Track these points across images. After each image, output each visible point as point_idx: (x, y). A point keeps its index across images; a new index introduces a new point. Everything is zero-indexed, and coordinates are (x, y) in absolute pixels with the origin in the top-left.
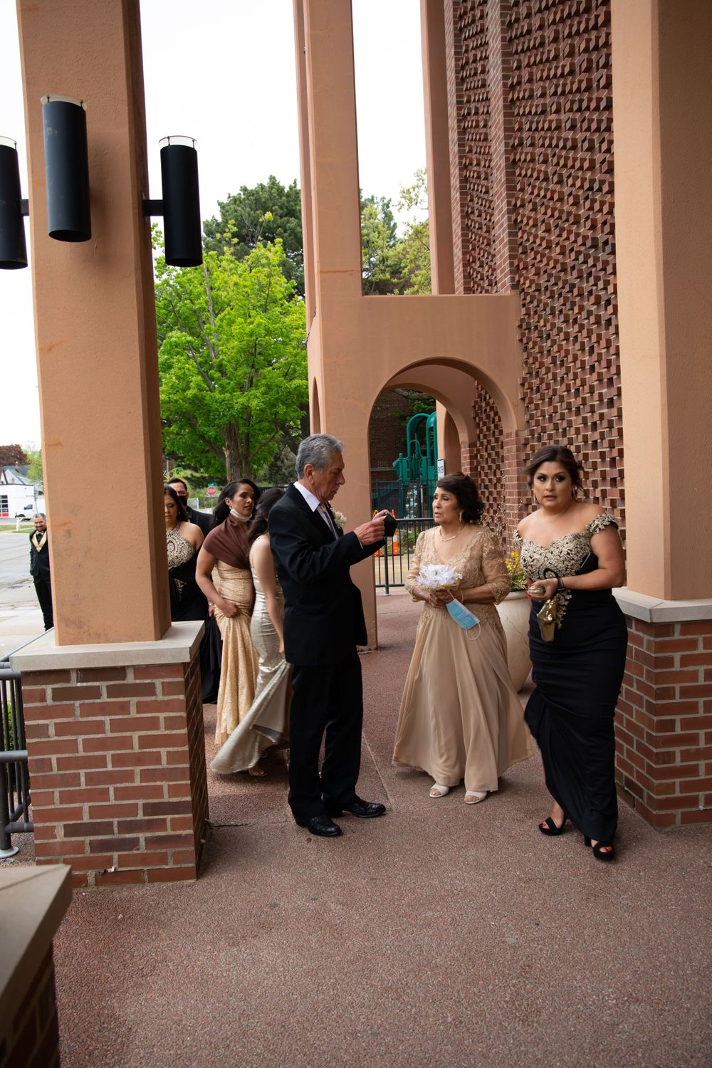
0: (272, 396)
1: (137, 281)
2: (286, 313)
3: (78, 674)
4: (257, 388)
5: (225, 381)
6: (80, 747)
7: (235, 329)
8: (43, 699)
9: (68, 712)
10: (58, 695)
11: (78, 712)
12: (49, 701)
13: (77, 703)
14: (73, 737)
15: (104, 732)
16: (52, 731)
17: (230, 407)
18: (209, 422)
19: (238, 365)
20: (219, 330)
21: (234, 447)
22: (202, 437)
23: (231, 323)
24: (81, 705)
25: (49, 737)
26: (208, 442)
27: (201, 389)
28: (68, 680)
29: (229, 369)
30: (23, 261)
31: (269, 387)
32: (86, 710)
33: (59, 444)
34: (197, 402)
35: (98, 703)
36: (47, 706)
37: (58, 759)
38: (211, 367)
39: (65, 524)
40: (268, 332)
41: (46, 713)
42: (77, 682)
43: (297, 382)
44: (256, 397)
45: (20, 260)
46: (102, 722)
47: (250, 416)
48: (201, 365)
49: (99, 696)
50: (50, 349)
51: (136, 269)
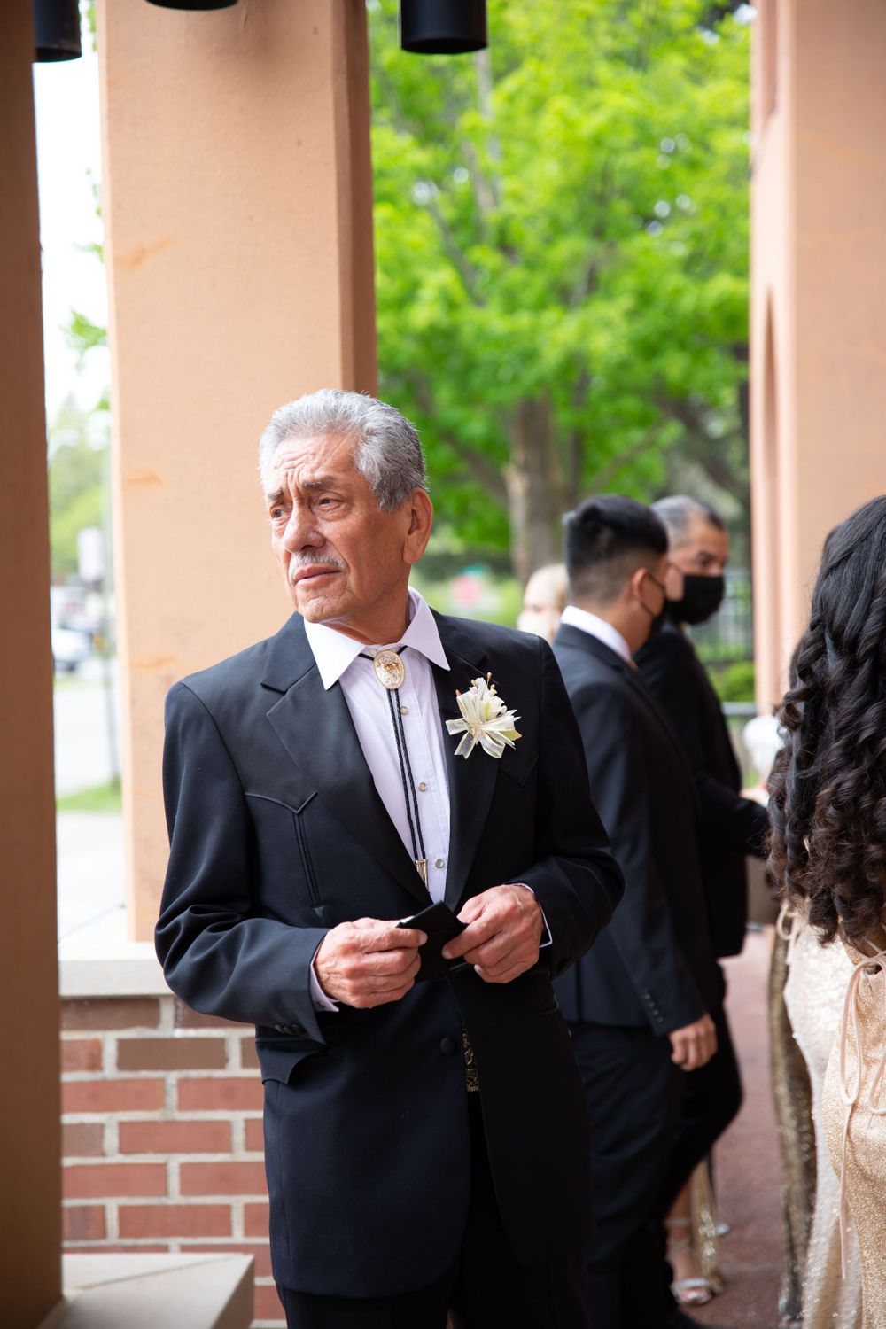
0: (653, 321)
1: (337, 101)
2: (699, 72)
3: (177, 1007)
4: (609, 296)
5: (516, 275)
6: (174, 1182)
7: (548, 124)
8: (95, 1063)
9: (149, 1096)
10: (130, 1055)
11: (173, 1097)
12: (110, 1070)
13: (173, 1077)
14: (157, 1159)
15: (228, 1148)
16: (111, 1140)
17: (530, 357)
18: (468, 398)
19: (557, 230)
20: (504, 134)
21: (537, 468)
22: (449, 435)
23: (538, 105)
24: (182, 1083)
25: (103, 1154)
26: (466, 452)
27: (451, 305)
28: (154, 1022)
29: (529, 240)
30: (74, 47)
31: (645, 298)
32: (193, 1096)
33: (152, 479)
34: (440, 341)
35: (219, 1080)
36: (105, 1083)
37: (123, 1211)
38: (478, 235)
39: (160, 662)
40: (645, 136)
41: (99, 1097)
42: (175, 1027)
43: (722, 284)
44: (607, 324)
45: (66, 45)
46: (226, 1126)
47: (585, 380)
48: (450, 228)
49: (222, 1062)
50: (137, 260)
51: (336, 71)
